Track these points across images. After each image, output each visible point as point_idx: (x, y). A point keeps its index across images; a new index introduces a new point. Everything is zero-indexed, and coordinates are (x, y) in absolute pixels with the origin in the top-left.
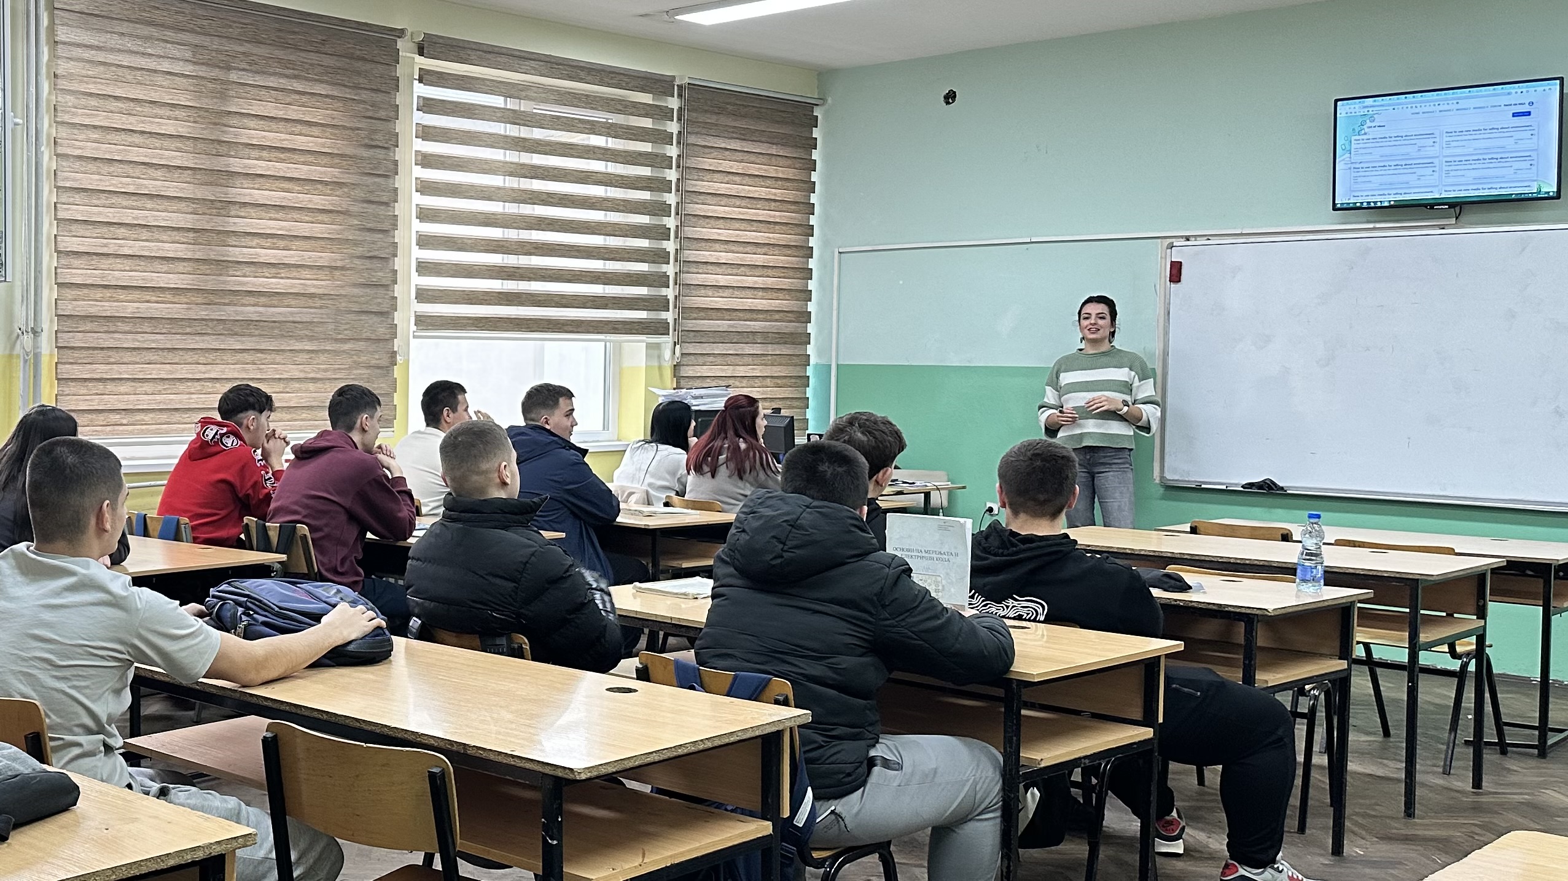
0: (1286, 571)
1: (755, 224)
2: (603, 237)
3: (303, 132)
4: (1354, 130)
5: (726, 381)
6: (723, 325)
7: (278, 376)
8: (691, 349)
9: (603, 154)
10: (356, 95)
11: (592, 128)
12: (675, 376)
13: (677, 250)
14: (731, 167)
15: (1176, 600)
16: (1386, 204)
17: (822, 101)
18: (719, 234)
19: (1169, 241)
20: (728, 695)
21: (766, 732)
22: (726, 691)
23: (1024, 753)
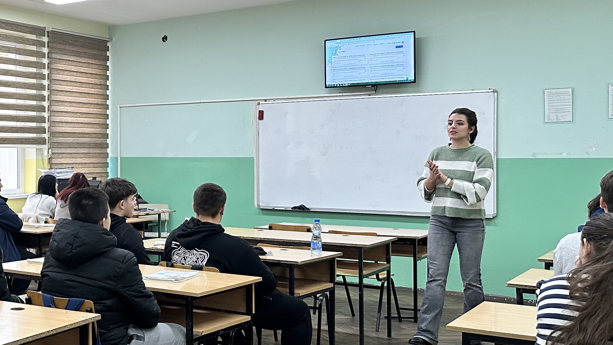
0: (307, 245)
1: (83, 94)
2: (15, 100)
4: (333, 53)
5: (72, 166)
6: (70, 140)
8: (56, 151)
9: (14, 62)
12: (49, 163)
13: (49, 106)
14: (72, 68)
16: (347, 85)
17: (111, 40)
18: (67, 99)
19: (259, 101)
20: (66, 309)
21: (81, 325)
22: (65, 307)
23: (195, 329)
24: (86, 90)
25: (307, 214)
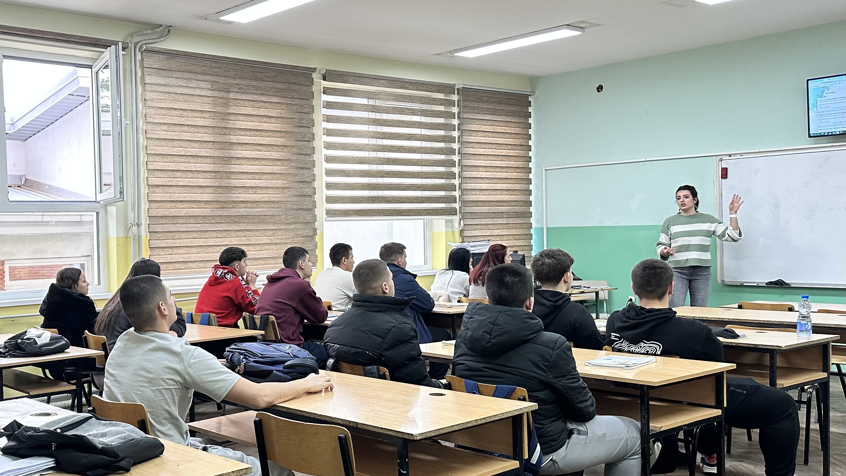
0: (791, 327)
1: (501, 157)
2: (420, 167)
3: (267, 121)
4: (818, 95)
5: (488, 238)
6: (485, 209)
7: (257, 243)
8: (469, 222)
9: (419, 125)
10: (292, 101)
11: (413, 112)
12: (461, 236)
13: (459, 172)
14: (487, 129)
15: (731, 343)
16: (838, 133)
17: (533, 93)
18: (481, 163)
19: (721, 157)
20: (493, 396)
21: (514, 415)
22: (492, 394)
23: (652, 423)
24: (504, 152)
25: (786, 291)
